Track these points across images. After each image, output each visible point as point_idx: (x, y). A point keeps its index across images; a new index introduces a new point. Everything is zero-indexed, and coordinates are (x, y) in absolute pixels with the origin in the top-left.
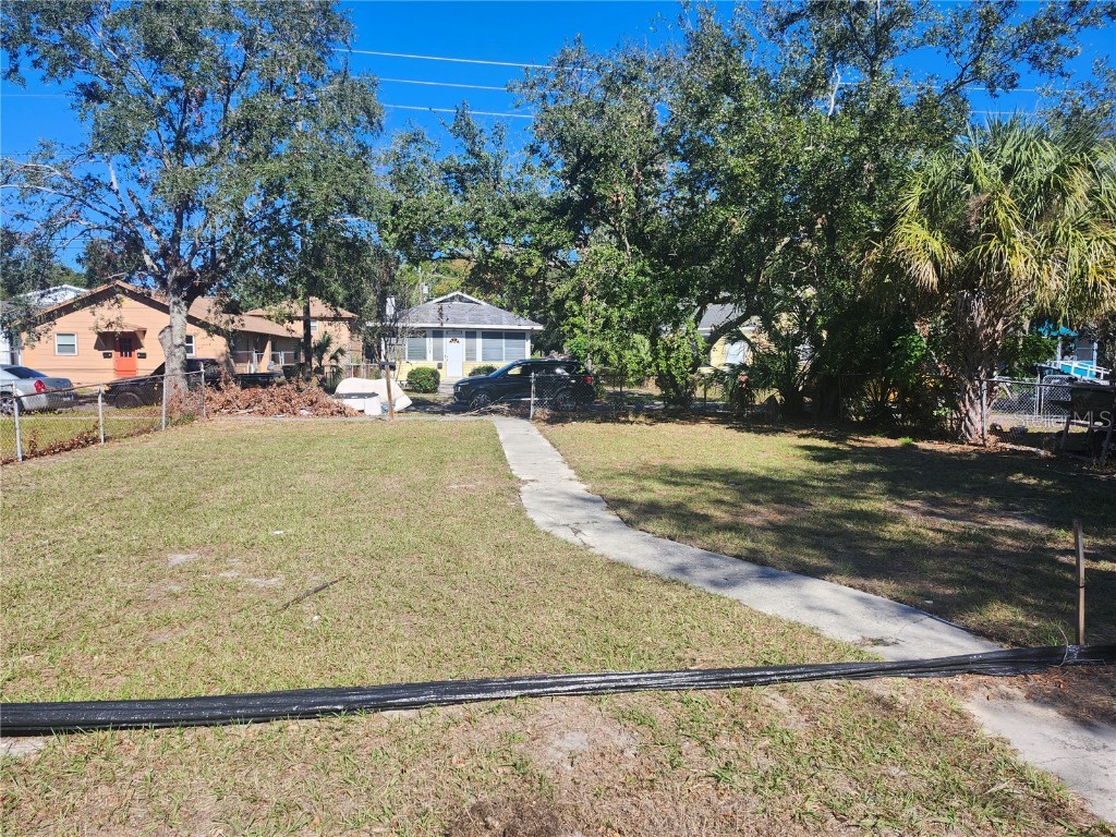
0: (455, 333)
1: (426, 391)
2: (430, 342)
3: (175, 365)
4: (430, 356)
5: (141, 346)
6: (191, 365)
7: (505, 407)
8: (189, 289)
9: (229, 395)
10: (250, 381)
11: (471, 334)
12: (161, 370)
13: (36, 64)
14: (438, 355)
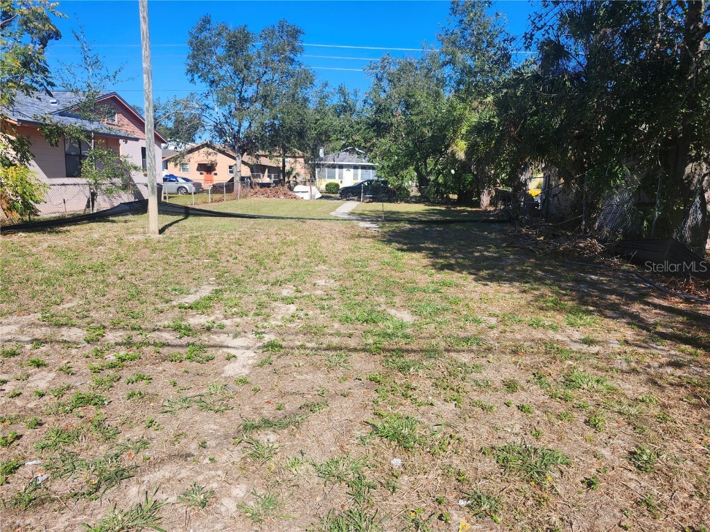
0: (348, 167)
1: (333, 193)
2: (337, 170)
3: (237, 179)
4: (337, 176)
5: (215, 170)
6: (242, 179)
7: (356, 198)
8: (242, 150)
9: (256, 190)
10: (263, 185)
11: (356, 167)
12: (232, 180)
13: (199, 77)
14: (341, 177)
